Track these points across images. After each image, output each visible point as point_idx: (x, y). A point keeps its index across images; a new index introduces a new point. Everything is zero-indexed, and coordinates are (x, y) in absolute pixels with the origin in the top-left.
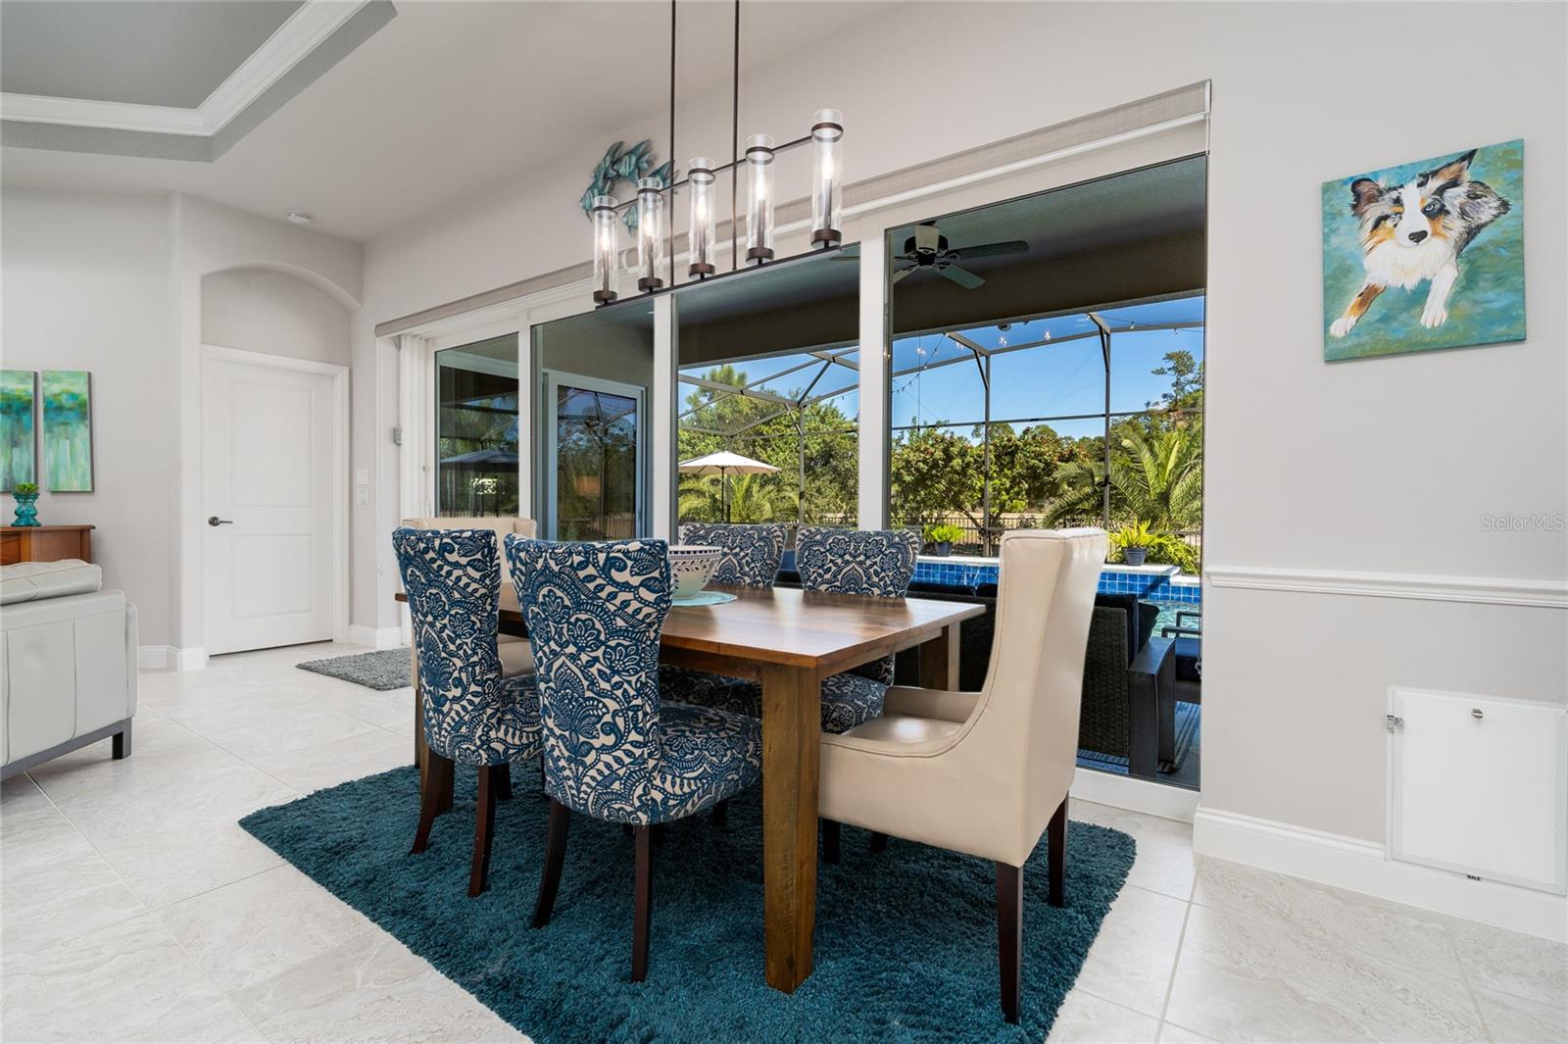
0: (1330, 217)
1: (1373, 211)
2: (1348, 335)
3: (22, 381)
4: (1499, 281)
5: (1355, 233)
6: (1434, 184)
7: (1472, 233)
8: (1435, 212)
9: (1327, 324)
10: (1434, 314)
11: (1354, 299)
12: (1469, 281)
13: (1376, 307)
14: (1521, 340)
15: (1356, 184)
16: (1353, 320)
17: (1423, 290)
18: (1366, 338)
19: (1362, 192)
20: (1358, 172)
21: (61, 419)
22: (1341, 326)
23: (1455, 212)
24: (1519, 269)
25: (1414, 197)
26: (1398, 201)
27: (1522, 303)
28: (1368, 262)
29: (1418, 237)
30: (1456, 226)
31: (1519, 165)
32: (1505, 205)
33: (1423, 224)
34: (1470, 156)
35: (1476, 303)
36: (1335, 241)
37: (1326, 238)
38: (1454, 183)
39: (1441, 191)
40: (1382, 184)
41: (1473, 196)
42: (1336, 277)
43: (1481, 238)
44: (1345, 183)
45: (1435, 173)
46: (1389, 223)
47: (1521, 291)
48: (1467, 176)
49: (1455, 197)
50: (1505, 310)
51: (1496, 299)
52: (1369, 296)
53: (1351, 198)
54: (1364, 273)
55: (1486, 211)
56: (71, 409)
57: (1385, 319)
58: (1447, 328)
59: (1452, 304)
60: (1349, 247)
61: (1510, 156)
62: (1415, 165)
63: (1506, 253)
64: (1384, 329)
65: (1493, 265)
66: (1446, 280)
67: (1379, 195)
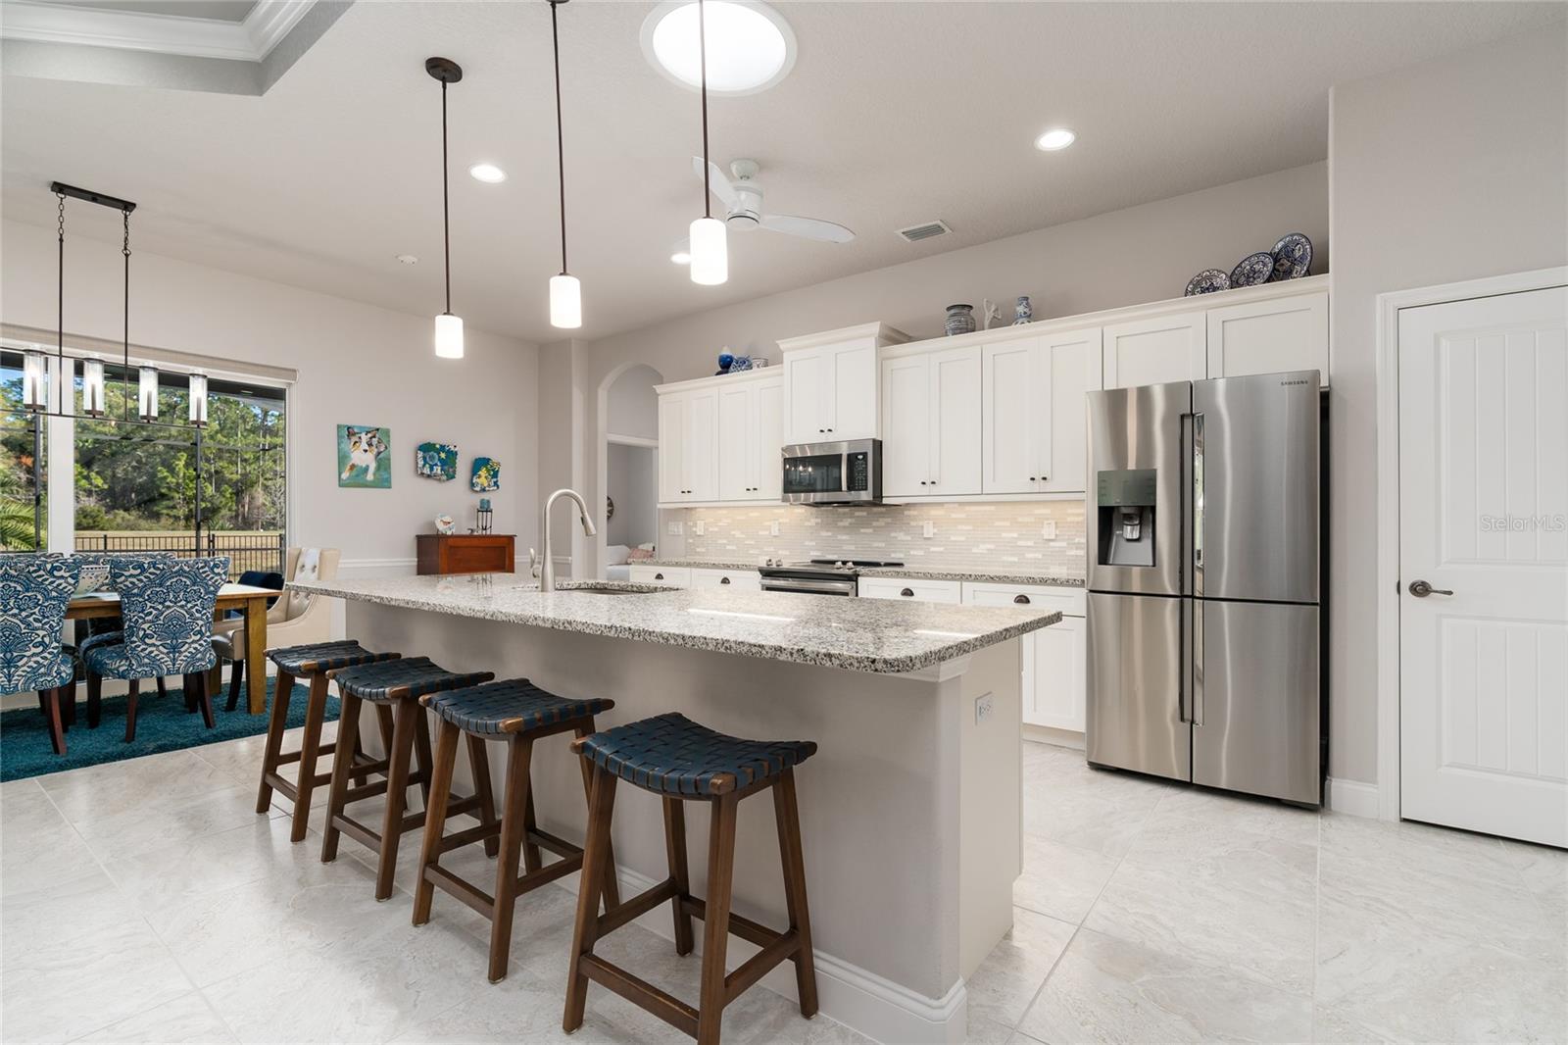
0: (340, 437)
1: (353, 439)
2: (348, 478)
4: (386, 470)
5: (347, 445)
6: (370, 435)
7: (379, 453)
8: (370, 445)
10: (370, 477)
11: (348, 467)
12: (378, 468)
14: (390, 487)
15: (349, 428)
16: (348, 474)
17: (367, 469)
19: (350, 432)
22: (345, 476)
23: (375, 446)
24: (389, 467)
25: (365, 438)
26: (360, 438)
27: (390, 477)
28: (352, 455)
29: (366, 451)
30: (375, 451)
31: (389, 436)
32: (386, 448)
33: (367, 448)
34: (378, 430)
36: (343, 445)
37: (339, 444)
38: (374, 437)
39: (371, 438)
40: (356, 430)
41: (379, 442)
42: (342, 458)
44: (344, 426)
45: (370, 432)
46: (358, 444)
47: (390, 473)
49: (375, 441)
50: (386, 478)
51: (385, 475)
52: (353, 467)
54: (351, 459)
55: (382, 448)
57: (357, 476)
58: (373, 482)
59: (374, 474)
60: (346, 449)
61: (387, 432)
62: (364, 427)
63: (387, 461)
64: (356, 479)
65: (383, 464)
66: (373, 466)
67: (354, 434)
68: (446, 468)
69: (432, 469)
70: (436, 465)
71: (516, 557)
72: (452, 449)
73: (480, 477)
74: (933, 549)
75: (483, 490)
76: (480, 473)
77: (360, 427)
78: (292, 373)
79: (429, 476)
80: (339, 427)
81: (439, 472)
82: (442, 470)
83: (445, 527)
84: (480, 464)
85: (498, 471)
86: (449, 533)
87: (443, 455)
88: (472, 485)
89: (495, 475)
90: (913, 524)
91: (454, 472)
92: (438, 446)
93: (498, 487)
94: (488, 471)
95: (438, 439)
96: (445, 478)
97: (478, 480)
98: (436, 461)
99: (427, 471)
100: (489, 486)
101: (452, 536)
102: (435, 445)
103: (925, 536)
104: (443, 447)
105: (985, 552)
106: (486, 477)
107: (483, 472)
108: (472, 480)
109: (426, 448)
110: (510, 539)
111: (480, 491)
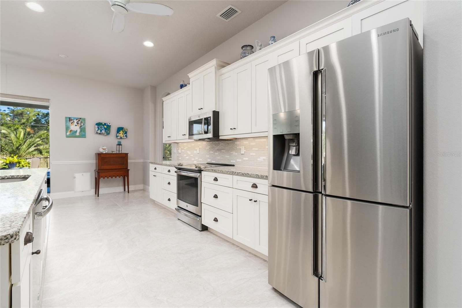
0: (66, 121)
1: (71, 122)
2: (69, 135)
4: (84, 132)
5: (69, 124)
6: (77, 120)
7: (81, 126)
8: (78, 123)
9: (66, 133)
10: (78, 134)
11: (69, 131)
12: (81, 131)
13: (72, 132)
14: (85, 137)
15: (69, 118)
16: (69, 133)
17: (76, 131)
18: (71, 135)
19: (70, 119)
20: (70, 117)
22: (68, 134)
23: (79, 124)
24: (85, 131)
25: (75, 121)
26: (74, 121)
27: (85, 134)
28: (71, 127)
29: (76, 125)
30: (80, 125)
31: (85, 121)
32: (84, 124)
33: (76, 124)
34: (81, 118)
35: (82, 133)
36: (67, 124)
37: (66, 123)
38: (79, 121)
39: (78, 121)
40: (72, 119)
41: (81, 123)
42: (67, 128)
43: (82, 127)
44: (68, 117)
45: (77, 119)
46: (73, 123)
47: (85, 133)
48: (80, 120)
49: (79, 122)
50: (84, 135)
51: (84, 134)
52: (71, 131)
53: (69, 119)
54: (70, 128)
55: (82, 125)
57: (73, 134)
58: (79, 136)
59: (79, 133)
60: (69, 125)
61: (84, 119)
62: (75, 118)
63: (84, 129)
64: (73, 135)
65: (83, 130)
66: (79, 130)
67: (72, 120)
68: (107, 131)
69: (101, 131)
70: (103, 130)
71: (128, 160)
72: (109, 124)
73: (120, 133)
74: (244, 159)
75: (121, 138)
76: (120, 132)
77: (74, 118)
78: (48, 100)
79: (100, 134)
80: (66, 118)
81: (104, 132)
82: (105, 132)
83: (103, 150)
84: (119, 129)
85: (127, 132)
86: (104, 152)
87: (105, 127)
88: (117, 136)
89: (126, 133)
90: (238, 148)
91: (110, 132)
92: (103, 124)
93: (127, 137)
94: (123, 131)
95: (103, 121)
96: (106, 134)
97: (119, 135)
98: (103, 128)
99: (99, 132)
100: (123, 137)
101: (106, 154)
102: (102, 123)
103: (242, 153)
104: (105, 124)
105: (262, 160)
106: (122, 134)
107: (121, 132)
108: (117, 135)
109: (99, 124)
110: (127, 154)
111: (120, 138)
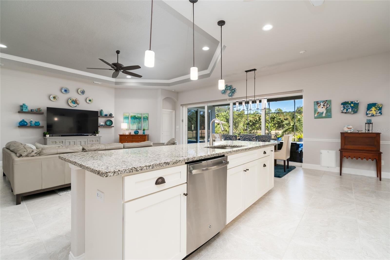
0: (315, 105)
1: (318, 105)
2: (316, 116)
3: (140, 115)
4: (329, 112)
6: (324, 103)
7: (327, 108)
8: (324, 106)
9: (315, 115)
10: (324, 115)
11: (317, 113)
12: (327, 112)
13: (319, 114)
14: (331, 118)
15: (317, 102)
17: (323, 113)
18: (318, 117)
19: (317, 103)
20: (317, 101)
21: (145, 120)
22: (316, 115)
23: (325, 106)
24: (331, 112)
25: (322, 104)
26: (321, 104)
27: (331, 115)
28: (318, 109)
29: (322, 108)
30: (326, 107)
31: (331, 102)
32: (330, 106)
33: (323, 107)
34: (327, 101)
35: (327, 114)
36: (315, 107)
37: (314, 107)
38: (325, 103)
39: (324, 104)
40: (319, 102)
41: (327, 104)
42: (315, 111)
43: (328, 108)
44: (316, 102)
45: (324, 102)
46: (320, 106)
47: (331, 113)
48: (326, 102)
49: (326, 104)
51: (329, 114)
52: (318, 113)
53: (316, 103)
54: (318, 111)
55: (328, 106)
56: (146, 118)
57: (320, 115)
58: (325, 116)
59: (325, 114)
60: (316, 108)
61: (330, 101)
62: (322, 101)
63: (330, 110)
64: (319, 116)
65: (329, 111)
66: (325, 112)
67: (319, 103)
68: (353, 109)
69: (347, 110)
70: (350, 109)
72: (356, 102)
73: (371, 111)
75: (373, 115)
76: (371, 109)
77: (320, 101)
78: (301, 91)
79: (345, 113)
80: (314, 102)
81: (350, 111)
82: (351, 110)
83: (348, 130)
84: (370, 106)
85: (381, 107)
86: (350, 132)
87: (352, 105)
88: (367, 114)
89: (380, 109)
91: (357, 110)
92: (350, 102)
93: (381, 114)
94: (376, 108)
95: (349, 99)
96: (353, 113)
97: (370, 112)
98: (349, 107)
99: (345, 111)
100: (376, 114)
101: (351, 133)
102: (348, 102)
104: (352, 102)
106: (375, 111)
107: (373, 109)
108: (367, 112)
109: (345, 104)
110: (378, 135)
111: (371, 116)
